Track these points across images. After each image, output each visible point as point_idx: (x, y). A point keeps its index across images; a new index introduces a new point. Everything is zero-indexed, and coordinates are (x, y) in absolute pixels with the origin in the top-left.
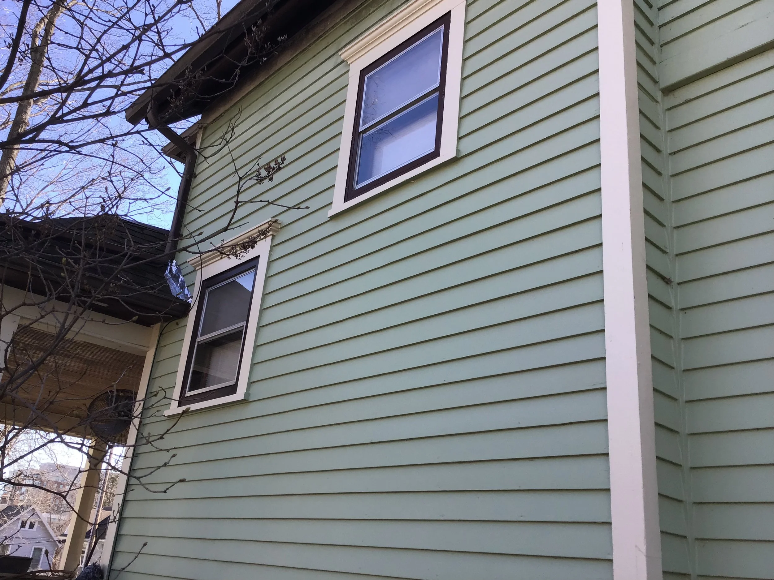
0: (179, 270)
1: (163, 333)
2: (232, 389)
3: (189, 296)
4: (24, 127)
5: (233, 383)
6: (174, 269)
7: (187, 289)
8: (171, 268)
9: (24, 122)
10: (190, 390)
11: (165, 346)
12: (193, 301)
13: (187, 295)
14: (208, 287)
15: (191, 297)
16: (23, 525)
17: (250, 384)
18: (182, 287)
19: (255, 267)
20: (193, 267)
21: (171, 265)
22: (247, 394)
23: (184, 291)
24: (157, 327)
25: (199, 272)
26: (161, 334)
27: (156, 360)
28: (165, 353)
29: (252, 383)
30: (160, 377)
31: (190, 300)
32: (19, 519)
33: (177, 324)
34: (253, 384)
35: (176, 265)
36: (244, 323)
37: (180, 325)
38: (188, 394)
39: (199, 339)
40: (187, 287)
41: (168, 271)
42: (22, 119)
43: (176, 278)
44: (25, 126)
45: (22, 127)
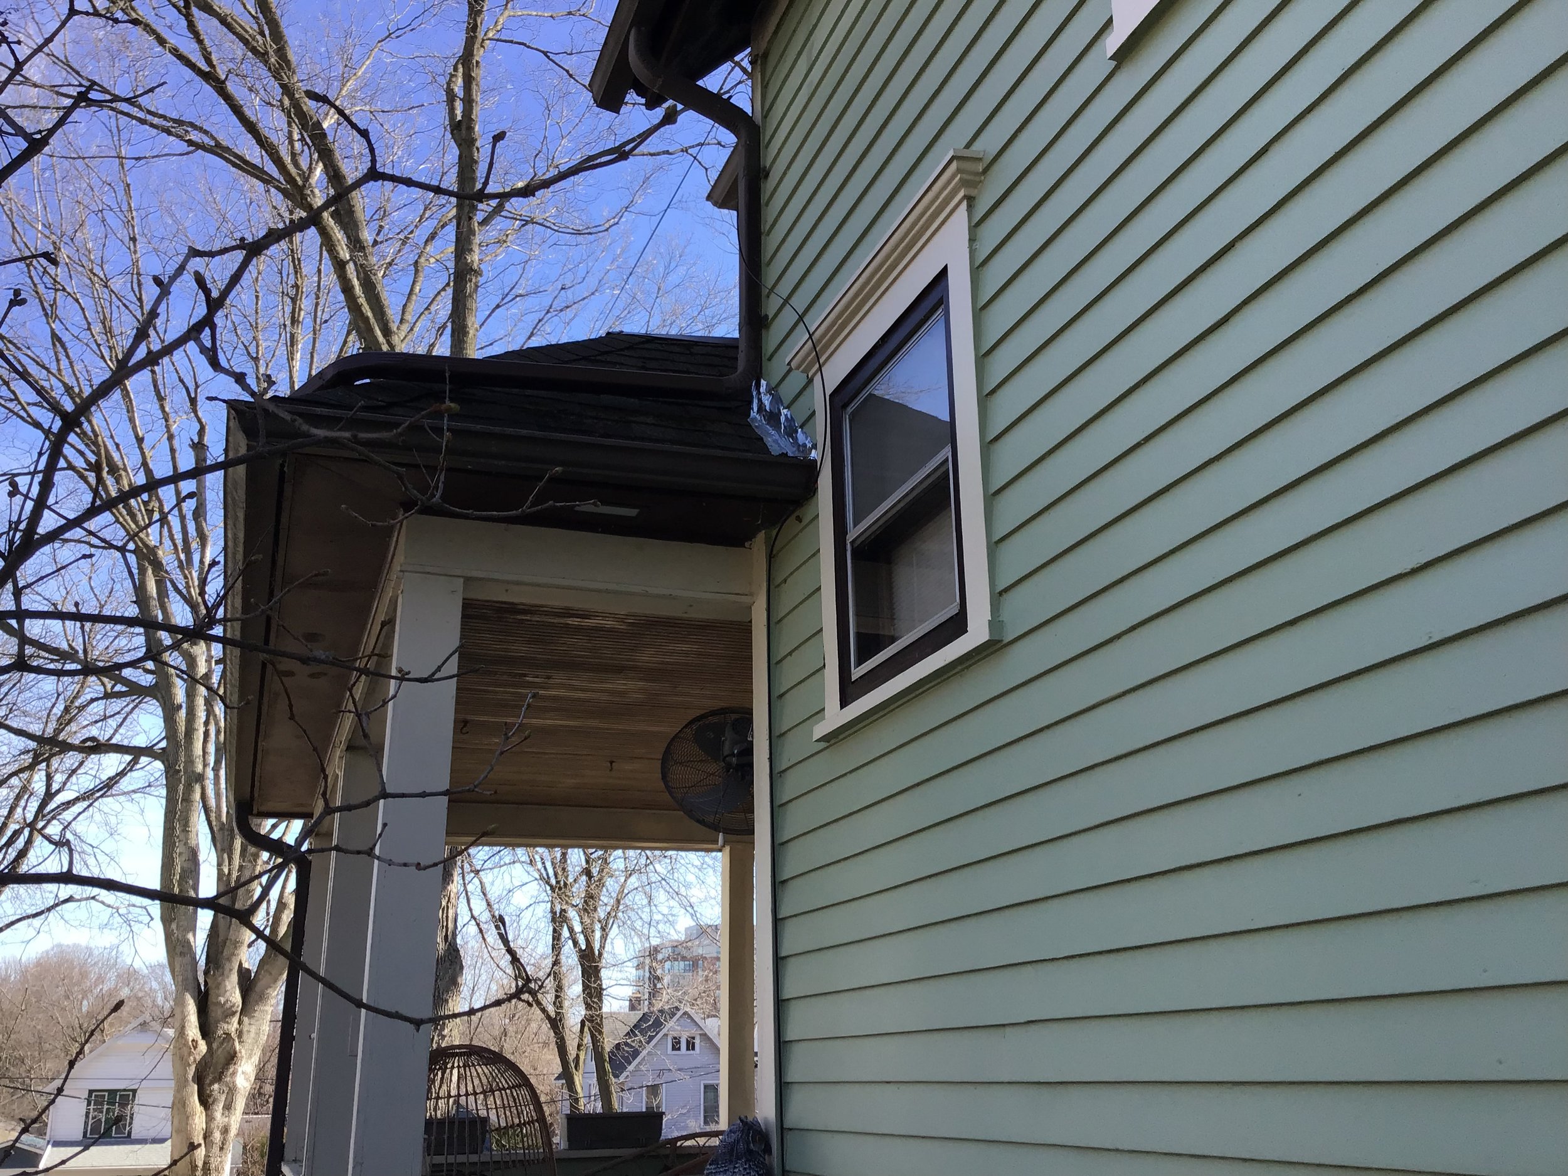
0: (777, 400)
1: (774, 552)
2: (957, 625)
3: (809, 445)
4: (474, 280)
5: (953, 609)
6: (767, 400)
7: (802, 432)
8: (760, 400)
9: (472, 270)
10: (859, 662)
11: (785, 581)
12: (821, 455)
13: (805, 445)
14: (845, 406)
15: (815, 446)
16: (676, 1046)
17: (998, 596)
18: (791, 432)
19: (943, 302)
20: (802, 372)
21: (759, 393)
22: (995, 624)
23: (796, 439)
24: (759, 544)
25: (817, 379)
26: (771, 557)
27: (773, 620)
28: (789, 597)
29: (1001, 593)
30: (790, 654)
31: (813, 454)
32: (666, 1035)
33: (799, 519)
34: (1005, 596)
35: (769, 391)
36: (947, 452)
37: (805, 521)
38: (857, 673)
39: (853, 533)
40: (801, 427)
41: (755, 409)
42: (467, 264)
43: (773, 418)
44: (476, 277)
45: (471, 281)
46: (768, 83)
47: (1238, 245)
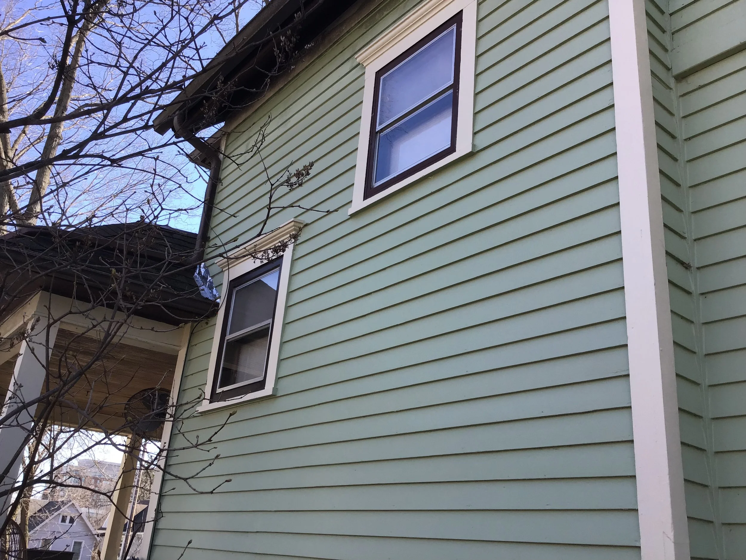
0: (207, 272)
1: (194, 332)
2: (261, 385)
3: (217, 296)
4: (57, 141)
5: (261, 379)
6: (203, 270)
7: (216, 289)
8: (200, 270)
9: (58, 136)
10: (220, 387)
11: (196, 345)
12: (222, 301)
13: (215, 295)
14: (235, 287)
15: (220, 297)
16: (64, 520)
17: (278, 379)
18: (211, 288)
19: (280, 266)
20: (221, 268)
21: (200, 267)
22: (275, 389)
23: (212, 292)
24: (187, 328)
25: (226, 273)
26: (192, 334)
27: (188, 359)
28: (197, 351)
29: (279, 378)
30: (192, 374)
31: (218, 300)
32: (59, 514)
33: (207, 323)
34: (280, 379)
35: (205, 267)
36: (270, 321)
37: (209, 325)
38: (219, 390)
39: (228, 337)
40: (216, 287)
41: (197, 272)
42: (56, 133)
43: (204, 278)
44: (59, 140)
45: (56, 141)
46: (228, 145)
47: (373, 294)
